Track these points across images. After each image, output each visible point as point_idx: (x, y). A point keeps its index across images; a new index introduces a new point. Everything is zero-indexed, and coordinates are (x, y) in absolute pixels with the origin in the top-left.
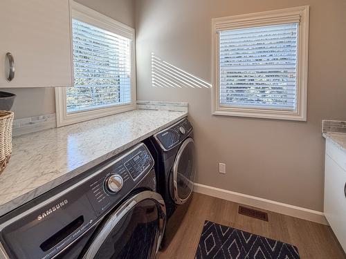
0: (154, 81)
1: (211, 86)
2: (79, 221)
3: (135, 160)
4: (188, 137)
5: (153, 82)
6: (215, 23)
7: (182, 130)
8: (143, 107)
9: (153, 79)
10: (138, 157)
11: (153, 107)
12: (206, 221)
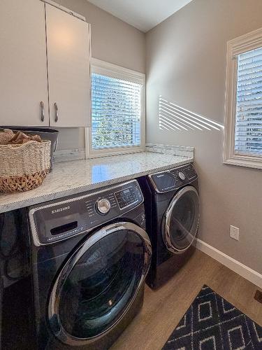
0: (162, 124)
1: (223, 127)
2: (73, 225)
3: (125, 192)
4: (188, 185)
5: (160, 125)
6: (231, 45)
7: (182, 176)
8: (151, 149)
9: (160, 122)
10: (128, 191)
11: (159, 151)
12: (205, 286)
